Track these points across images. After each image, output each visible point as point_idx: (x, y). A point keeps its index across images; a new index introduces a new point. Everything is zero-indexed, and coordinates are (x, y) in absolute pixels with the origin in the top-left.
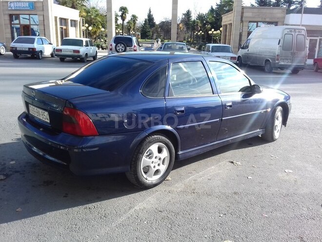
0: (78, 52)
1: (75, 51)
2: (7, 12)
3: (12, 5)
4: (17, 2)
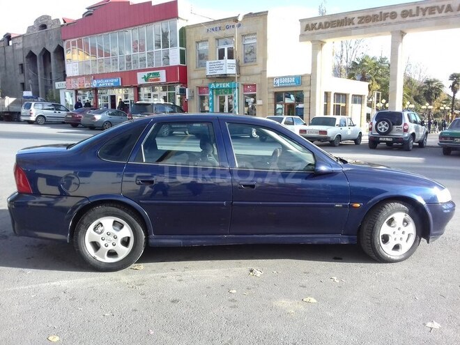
0: (325, 132)
1: (321, 132)
2: (272, 90)
3: (278, 81)
4: (282, 77)
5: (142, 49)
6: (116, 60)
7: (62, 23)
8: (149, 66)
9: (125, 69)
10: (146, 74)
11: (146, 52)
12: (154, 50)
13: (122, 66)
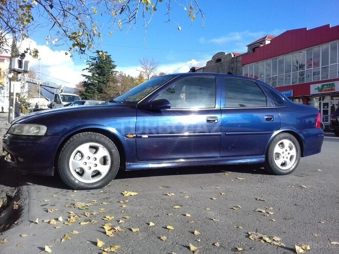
5: (317, 64)
6: (289, 76)
7: (233, 56)
8: (322, 78)
9: (298, 83)
10: (320, 85)
11: (321, 67)
12: (330, 65)
13: (294, 81)
